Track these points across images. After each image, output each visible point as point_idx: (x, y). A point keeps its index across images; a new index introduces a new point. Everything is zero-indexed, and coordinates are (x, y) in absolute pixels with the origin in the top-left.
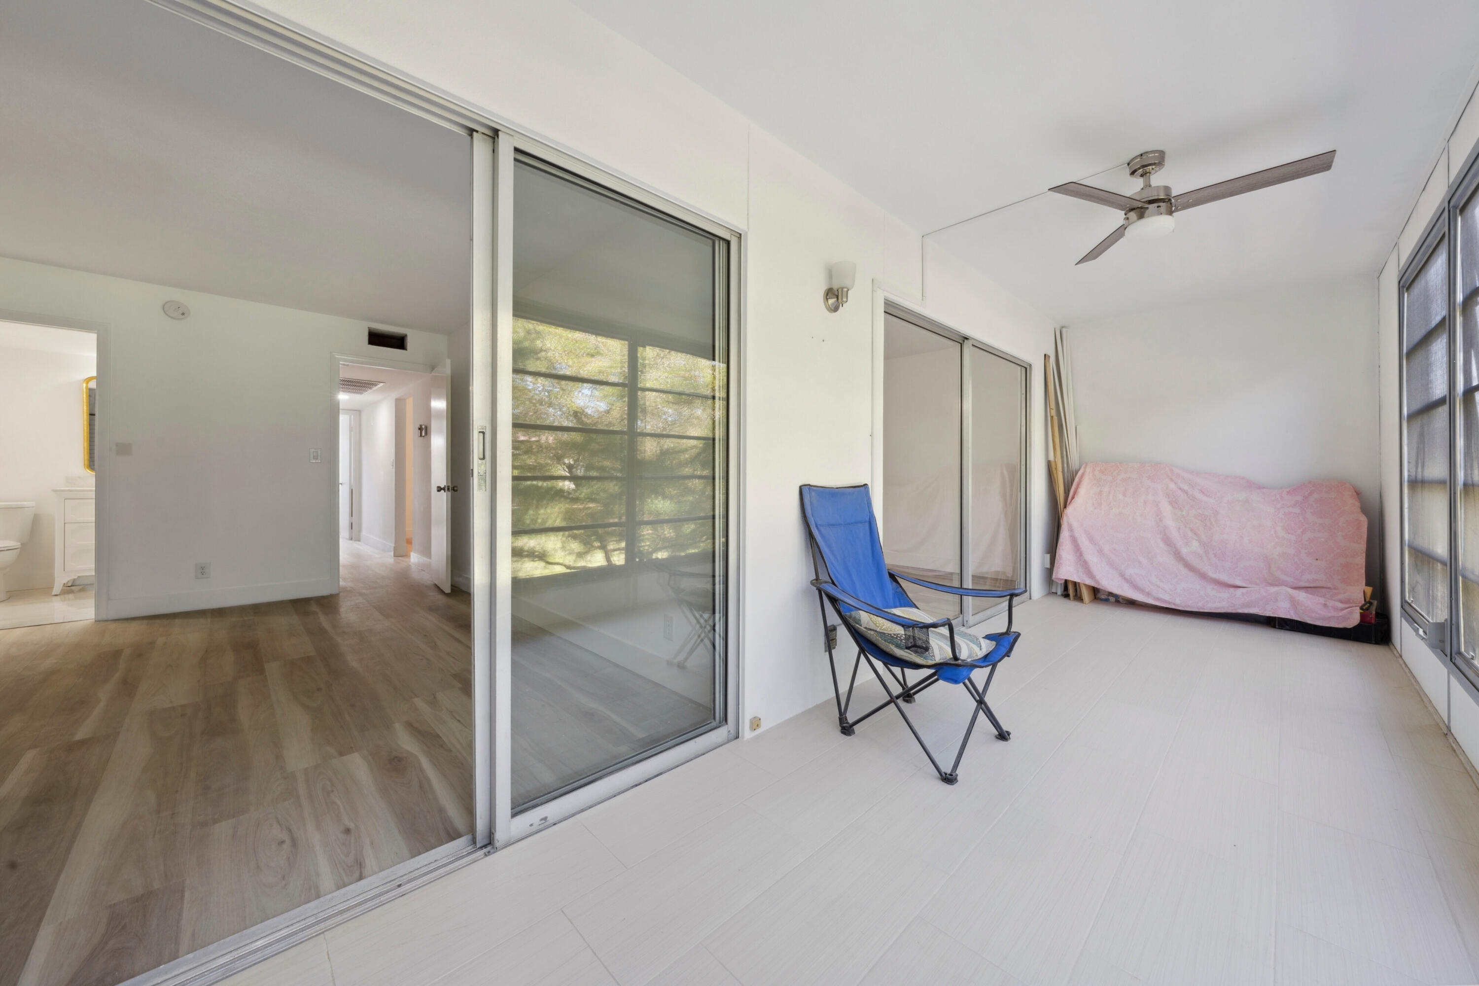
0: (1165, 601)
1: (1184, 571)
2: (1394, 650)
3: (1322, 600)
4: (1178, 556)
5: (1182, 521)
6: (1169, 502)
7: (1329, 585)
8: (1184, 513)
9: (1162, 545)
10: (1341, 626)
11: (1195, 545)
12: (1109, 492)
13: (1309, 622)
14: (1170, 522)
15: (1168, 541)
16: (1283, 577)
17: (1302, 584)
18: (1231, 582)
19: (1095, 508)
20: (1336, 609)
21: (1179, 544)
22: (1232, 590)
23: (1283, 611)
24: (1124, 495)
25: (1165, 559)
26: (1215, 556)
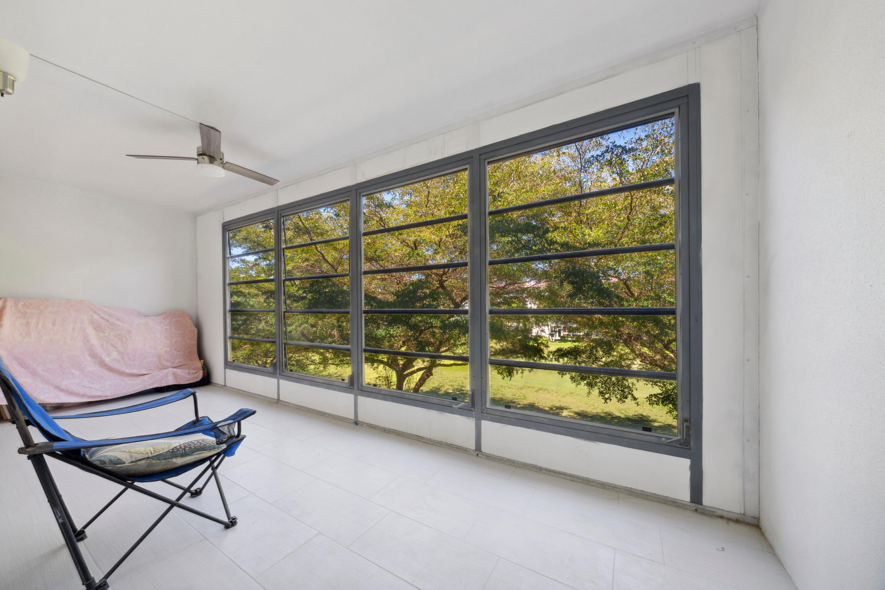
0: (99, 397)
1: (107, 373)
2: (217, 385)
3: (187, 371)
4: (103, 365)
5: (104, 340)
6: (94, 327)
7: (186, 363)
8: (106, 334)
9: (88, 358)
10: (195, 381)
11: (115, 354)
12: (38, 323)
13: (182, 383)
14: (94, 341)
15: (93, 355)
16: (167, 364)
17: (175, 365)
18: (141, 373)
19: (24, 337)
20: (193, 374)
21: (104, 356)
22: (141, 377)
23: (171, 381)
24: (54, 324)
25: (91, 367)
26: (129, 359)
